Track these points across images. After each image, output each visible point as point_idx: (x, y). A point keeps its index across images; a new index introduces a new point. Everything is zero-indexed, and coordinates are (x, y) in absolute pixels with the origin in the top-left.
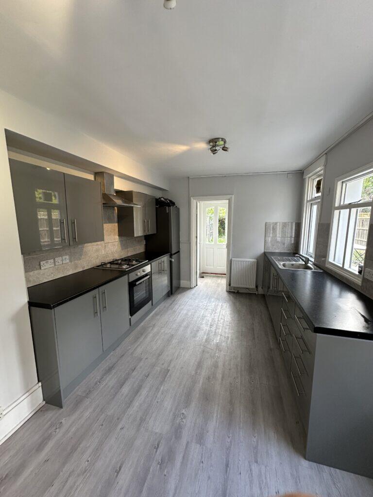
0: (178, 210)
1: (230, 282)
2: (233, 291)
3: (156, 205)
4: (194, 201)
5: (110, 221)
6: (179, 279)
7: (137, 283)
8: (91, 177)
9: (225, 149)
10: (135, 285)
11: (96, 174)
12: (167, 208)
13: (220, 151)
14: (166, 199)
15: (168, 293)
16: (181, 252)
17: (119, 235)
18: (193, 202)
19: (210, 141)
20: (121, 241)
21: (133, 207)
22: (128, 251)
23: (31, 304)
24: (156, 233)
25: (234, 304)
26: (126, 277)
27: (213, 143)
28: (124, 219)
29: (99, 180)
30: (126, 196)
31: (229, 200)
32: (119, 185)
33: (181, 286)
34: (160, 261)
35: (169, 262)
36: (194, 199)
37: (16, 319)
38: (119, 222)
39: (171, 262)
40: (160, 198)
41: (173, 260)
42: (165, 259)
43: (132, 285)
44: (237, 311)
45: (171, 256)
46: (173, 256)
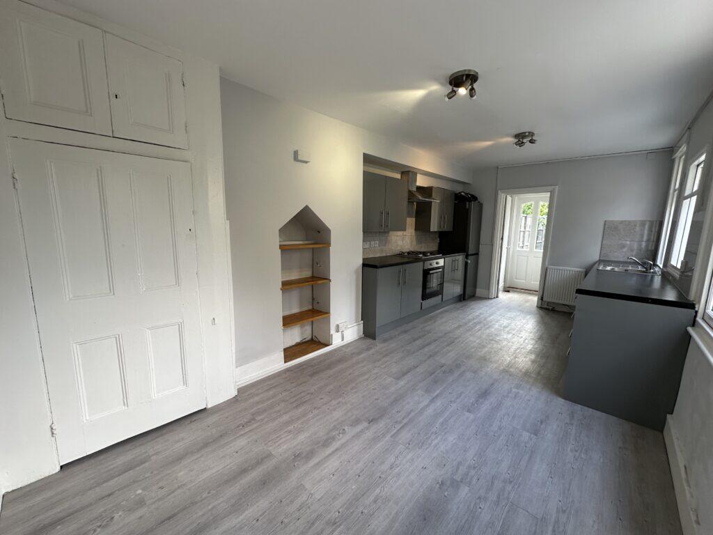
0: (481, 205)
1: (543, 295)
2: (545, 306)
3: (456, 200)
4: (503, 194)
5: (409, 215)
6: (475, 286)
7: (431, 272)
8: (398, 176)
9: (532, 142)
10: (429, 273)
11: (402, 173)
12: (467, 203)
13: (528, 145)
14: (467, 194)
15: (460, 295)
16: (480, 254)
17: (415, 230)
18: (502, 196)
19: (517, 136)
20: (417, 235)
21: (431, 202)
22: (421, 247)
23: (364, 265)
24: (452, 230)
25: (542, 317)
26: (421, 263)
27: (520, 138)
28: (422, 214)
29: (404, 178)
30: (426, 191)
31: (551, 192)
32: (421, 181)
33: (477, 295)
34: (454, 258)
35: (464, 263)
36: (502, 193)
37: (356, 271)
38: (416, 217)
39: (466, 264)
40: (460, 193)
41: (469, 262)
42: (460, 258)
43: (426, 273)
44: (542, 322)
45: (467, 257)
46: (469, 257)
